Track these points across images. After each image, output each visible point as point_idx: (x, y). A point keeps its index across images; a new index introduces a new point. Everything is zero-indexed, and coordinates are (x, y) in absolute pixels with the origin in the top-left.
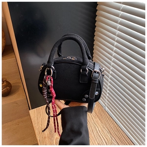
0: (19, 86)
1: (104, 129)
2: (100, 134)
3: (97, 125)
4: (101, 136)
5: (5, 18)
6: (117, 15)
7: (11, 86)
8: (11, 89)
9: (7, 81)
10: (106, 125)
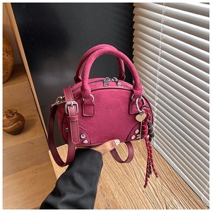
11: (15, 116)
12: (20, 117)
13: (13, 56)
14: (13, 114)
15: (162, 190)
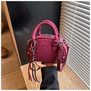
0: (13, 52)
1: (67, 77)
2: (64, 80)
3: (63, 74)
4: (66, 82)
5: (3, 10)
6: (74, 9)
7: (8, 52)
8: (8, 54)
9: (5, 49)
10: (68, 74)
11: (5, 50)
12: (7, 51)
14: (4, 49)
15: (72, 86)
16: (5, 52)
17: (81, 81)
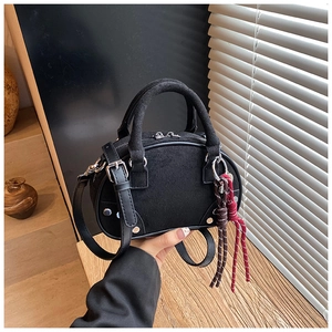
11: (23, 189)
12: (31, 191)
13: (18, 95)
14: (19, 186)
15: (260, 303)
16: (24, 196)
17: (290, 288)
